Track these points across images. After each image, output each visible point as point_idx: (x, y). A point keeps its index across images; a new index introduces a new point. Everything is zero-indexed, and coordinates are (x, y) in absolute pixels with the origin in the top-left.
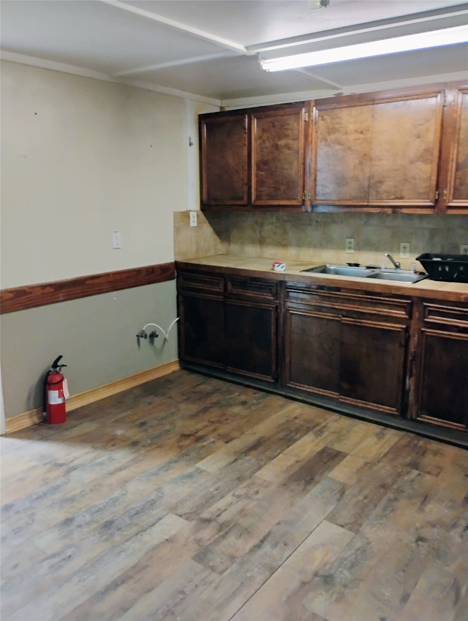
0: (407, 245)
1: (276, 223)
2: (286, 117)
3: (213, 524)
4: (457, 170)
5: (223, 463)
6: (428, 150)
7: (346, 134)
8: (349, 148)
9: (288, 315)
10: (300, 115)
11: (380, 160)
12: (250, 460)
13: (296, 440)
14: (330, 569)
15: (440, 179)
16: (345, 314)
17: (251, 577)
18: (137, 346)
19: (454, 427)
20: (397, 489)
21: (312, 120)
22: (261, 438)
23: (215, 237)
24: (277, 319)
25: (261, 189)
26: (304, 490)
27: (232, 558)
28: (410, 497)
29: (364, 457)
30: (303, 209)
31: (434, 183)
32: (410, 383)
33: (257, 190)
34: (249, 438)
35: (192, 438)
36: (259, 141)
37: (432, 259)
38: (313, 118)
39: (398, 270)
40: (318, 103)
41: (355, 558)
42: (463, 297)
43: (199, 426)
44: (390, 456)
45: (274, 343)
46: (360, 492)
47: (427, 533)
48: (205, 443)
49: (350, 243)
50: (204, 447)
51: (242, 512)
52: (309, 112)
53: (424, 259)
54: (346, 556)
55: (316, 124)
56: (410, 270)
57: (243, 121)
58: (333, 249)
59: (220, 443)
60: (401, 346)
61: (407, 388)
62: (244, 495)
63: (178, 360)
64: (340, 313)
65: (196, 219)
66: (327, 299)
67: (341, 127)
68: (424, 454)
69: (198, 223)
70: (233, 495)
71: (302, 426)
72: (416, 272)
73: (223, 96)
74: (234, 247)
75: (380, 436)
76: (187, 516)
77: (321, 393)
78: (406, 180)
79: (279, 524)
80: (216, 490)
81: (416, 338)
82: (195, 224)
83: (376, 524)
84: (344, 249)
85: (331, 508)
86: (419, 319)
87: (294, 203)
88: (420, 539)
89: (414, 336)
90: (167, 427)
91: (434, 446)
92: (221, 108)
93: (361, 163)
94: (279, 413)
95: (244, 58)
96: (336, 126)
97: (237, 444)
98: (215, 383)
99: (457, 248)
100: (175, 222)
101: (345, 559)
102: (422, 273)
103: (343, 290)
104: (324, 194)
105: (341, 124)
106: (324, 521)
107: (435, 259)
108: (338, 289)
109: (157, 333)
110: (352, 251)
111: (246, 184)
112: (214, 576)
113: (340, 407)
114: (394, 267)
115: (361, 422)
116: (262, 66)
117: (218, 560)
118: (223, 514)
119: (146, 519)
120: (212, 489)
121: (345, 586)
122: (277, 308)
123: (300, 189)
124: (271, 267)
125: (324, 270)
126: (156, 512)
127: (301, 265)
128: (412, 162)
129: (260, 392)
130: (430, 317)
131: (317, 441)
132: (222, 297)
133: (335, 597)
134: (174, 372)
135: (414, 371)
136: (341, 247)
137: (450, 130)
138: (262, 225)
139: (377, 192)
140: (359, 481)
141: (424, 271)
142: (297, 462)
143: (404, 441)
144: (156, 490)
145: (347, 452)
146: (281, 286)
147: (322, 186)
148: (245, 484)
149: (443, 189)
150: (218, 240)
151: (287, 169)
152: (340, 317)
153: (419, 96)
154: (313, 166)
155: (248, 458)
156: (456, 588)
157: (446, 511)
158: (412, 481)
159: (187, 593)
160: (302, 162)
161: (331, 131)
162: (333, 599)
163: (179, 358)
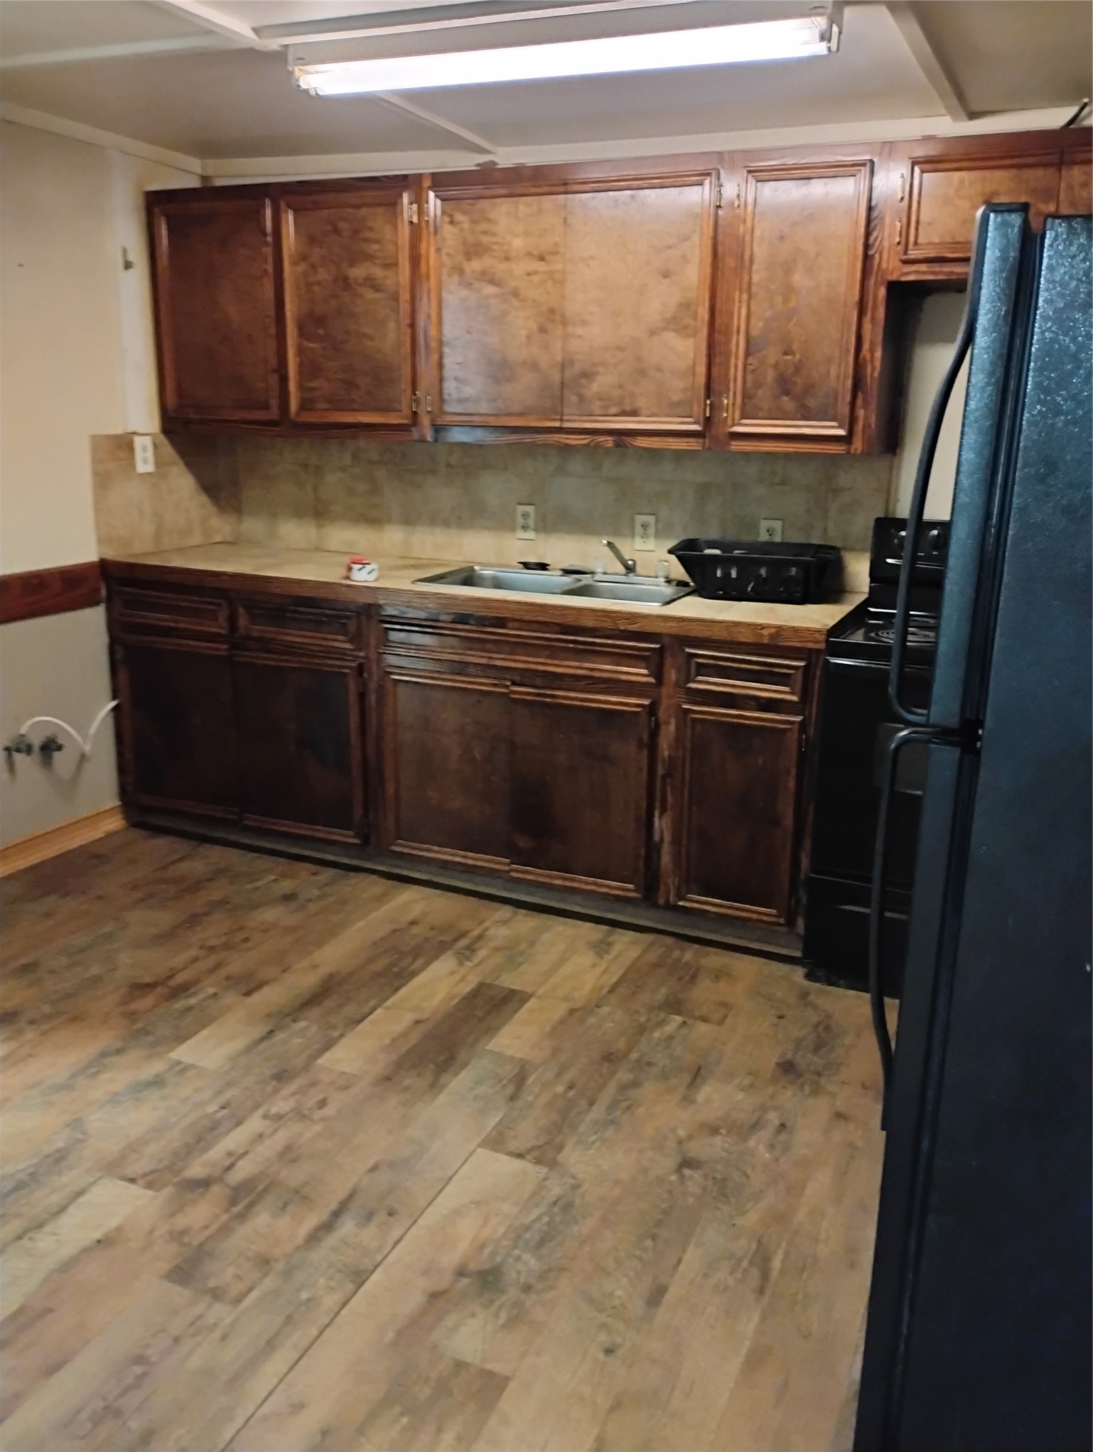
0: (651, 519)
1: (352, 466)
2: (364, 211)
3: (215, 1189)
4: (748, 354)
5: (240, 1044)
6: (685, 306)
7: (507, 259)
8: (516, 294)
9: (389, 686)
10: (399, 207)
11: (584, 323)
12: (306, 1028)
13: (413, 974)
14: (493, 1254)
15: (715, 371)
16: (517, 678)
17: (309, 1300)
18: (5, 775)
19: (755, 916)
20: (638, 1061)
21: (427, 221)
22: (331, 976)
23: (204, 498)
24: (362, 696)
25: (314, 384)
26: (432, 1085)
27: (264, 1262)
28: (665, 1076)
29: (566, 999)
30: (415, 434)
31: (701, 380)
32: (662, 825)
33: (301, 387)
34: (304, 979)
35: (159, 989)
36: (302, 268)
37: (702, 551)
38: (428, 215)
39: (632, 578)
40: (441, 181)
41: (549, 1224)
42: (765, 632)
43: (179, 960)
44: (622, 990)
45: (356, 754)
46: (559, 1075)
47: (701, 1148)
48: (193, 1001)
49: (525, 515)
50: (189, 1009)
51: (288, 1154)
52: (419, 200)
53: (687, 552)
54: (527, 1221)
55: (435, 233)
56: (657, 577)
57: (259, 213)
58: (486, 528)
59: (230, 998)
60: (640, 746)
61: (657, 837)
62: (291, 1111)
63: (120, 806)
64: (508, 676)
65: (150, 454)
66: (478, 646)
67: (495, 243)
68: (694, 978)
69: (158, 464)
70: (265, 1117)
71: (427, 939)
72: (669, 581)
73: (207, 148)
74: (253, 526)
75: (601, 948)
76: (149, 1178)
77: (470, 862)
78: (642, 373)
79: (374, 1169)
80: (223, 1108)
81: (672, 728)
82: (150, 468)
83: (593, 1143)
84: (513, 529)
85: (492, 1121)
86: (677, 684)
87: (393, 419)
88: (687, 1163)
89: (667, 723)
90: (95, 970)
91: (716, 959)
92: (204, 178)
93: (543, 330)
94: (373, 915)
95: (250, 55)
96: (485, 239)
97: (272, 996)
98: (216, 855)
99: (754, 526)
100: (96, 461)
101: (528, 1228)
102: (681, 584)
103: (510, 624)
104: (460, 401)
105: (494, 235)
106: (480, 1150)
107: (708, 551)
108: (501, 622)
109: (60, 741)
110: (530, 535)
111: (275, 371)
112: (220, 1313)
113: (512, 890)
114: (622, 570)
115: (561, 919)
116: (298, 80)
117: (230, 1271)
118: (240, 1163)
119: (45, 1198)
120: (211, 1109)
121: (527, 1288)
122: (360, 669)
123: (405, 385)
124: (343, 572)
125: (469, 579)
126: (69, 1179)
127: (415, 567)
128: (653, 333)
129: (325, 869)
130: (700, 678)
131: (463, 971)
132: (225, 647)
133: (503, 1316)
134: (110, 835)
135: (670, 799)
136: (504, 523)
137: (730, 262)
138: (318, 470)
139: (581, 398)
140: (556, 1052)
141: (687, 578)
142: (418, 1022)
143: (652, 956)
144: (67, 1126)
145: (529, 990)
146: (370, 617)
147: (456, 379)
148: (291, 1088)
149: (720, 395)
150: (211, 509)
151: (372, 339)
152: (507, 687)
153: (663, 181)
154: (433, 332)
155: (303, 1024)
156: (762, 1259)
157: (740, 1096)
158: (670, 1038)
159: (154, 1359)
160: (408, 321)
161: (473, 250)
162: (501, 1321)
163: (121, 800)
